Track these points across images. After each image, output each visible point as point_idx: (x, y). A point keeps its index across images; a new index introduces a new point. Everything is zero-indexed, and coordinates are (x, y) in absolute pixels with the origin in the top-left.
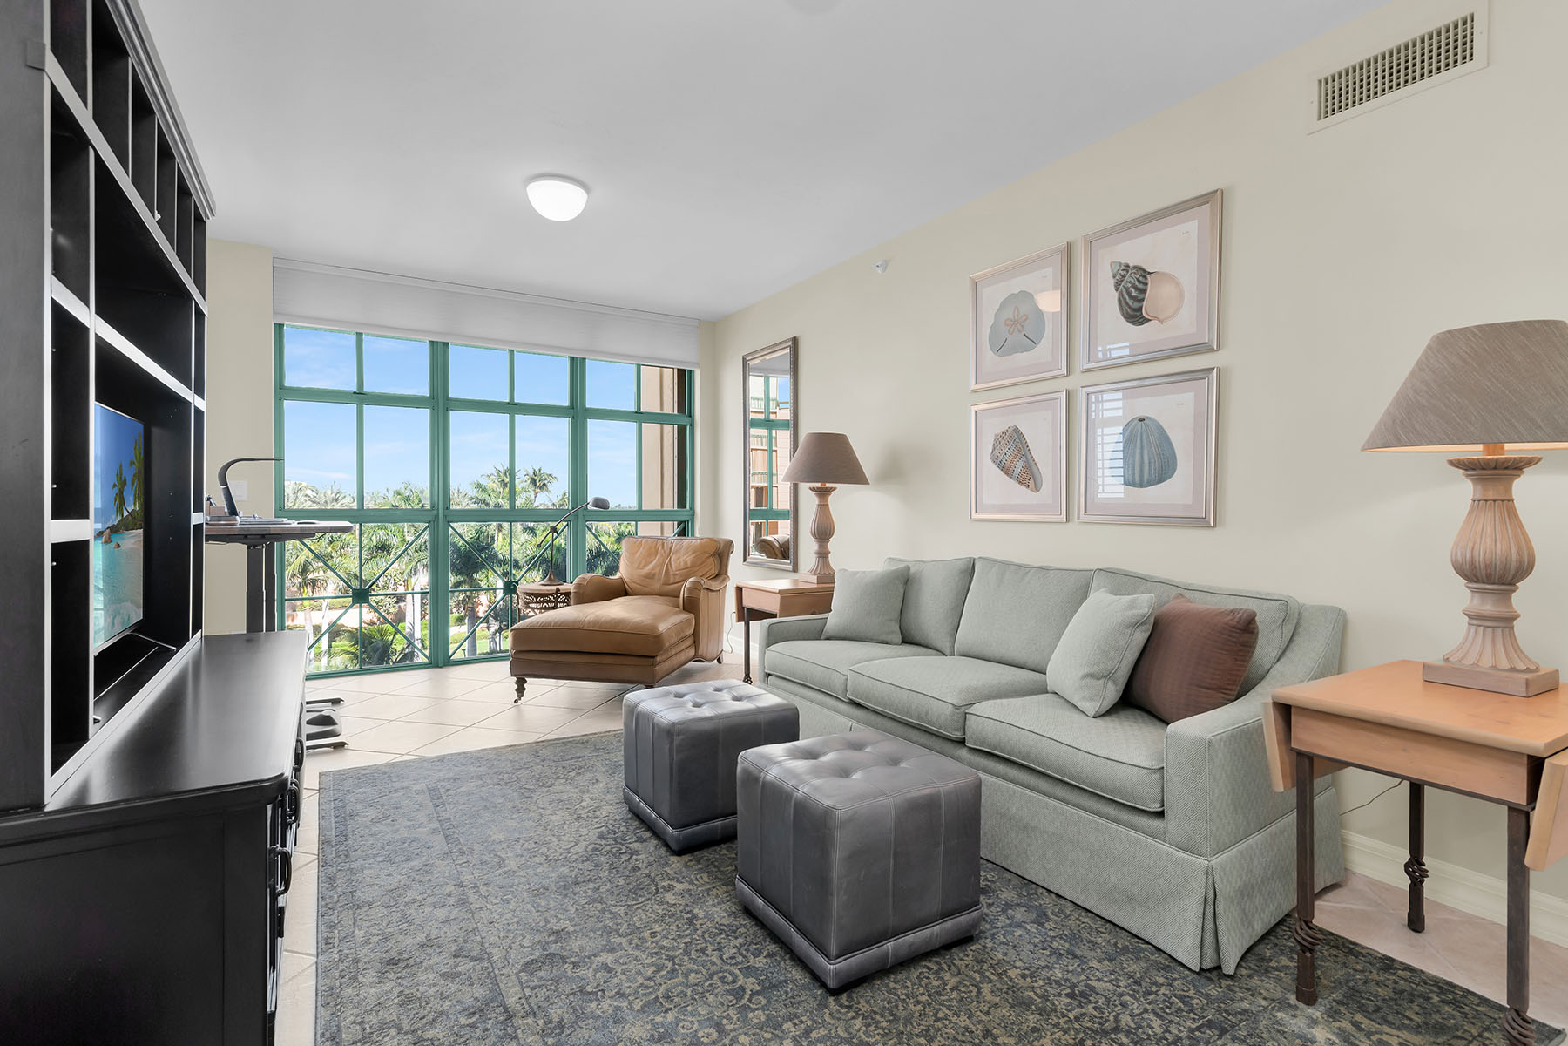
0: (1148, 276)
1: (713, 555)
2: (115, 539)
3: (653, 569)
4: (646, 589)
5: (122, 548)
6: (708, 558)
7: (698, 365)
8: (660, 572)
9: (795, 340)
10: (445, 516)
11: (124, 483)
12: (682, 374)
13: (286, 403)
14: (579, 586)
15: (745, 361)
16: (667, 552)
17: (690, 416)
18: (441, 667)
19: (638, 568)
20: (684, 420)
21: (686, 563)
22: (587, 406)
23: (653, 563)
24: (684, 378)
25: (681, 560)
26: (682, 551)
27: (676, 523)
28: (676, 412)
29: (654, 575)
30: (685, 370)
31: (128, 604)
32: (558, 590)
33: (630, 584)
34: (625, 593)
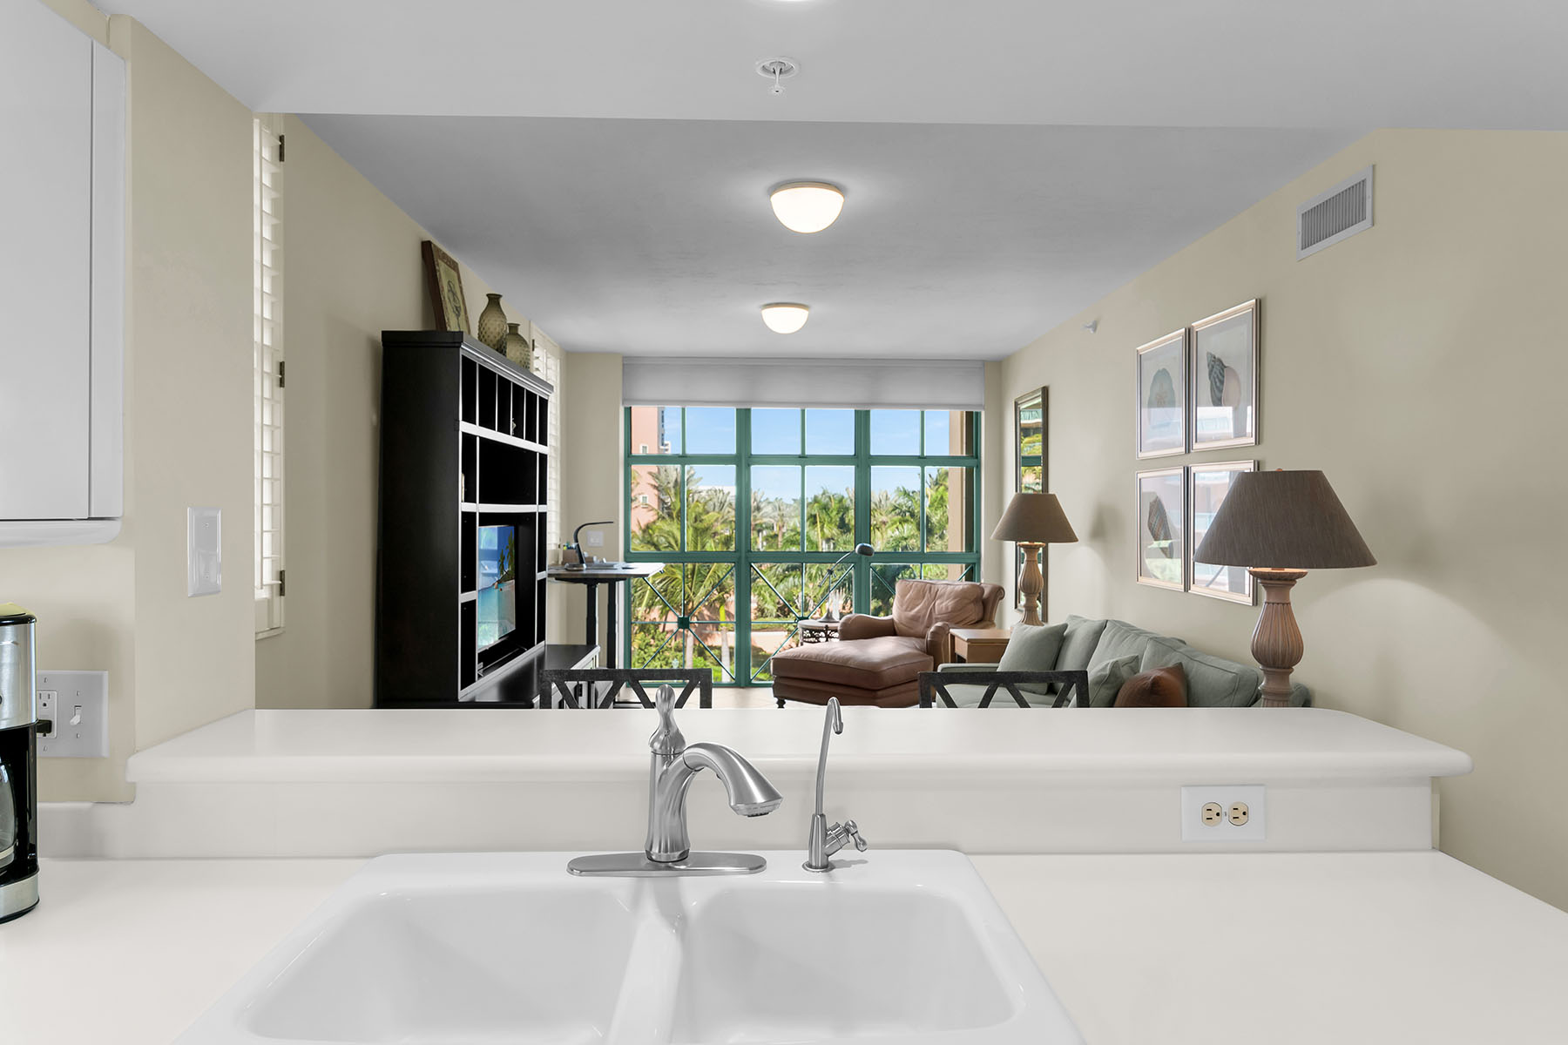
0: (1225, 369)
1: (975, 601)
2: (501, 586)
3: (918, 612)
4: (912, 631)
5: (503, 590)
6: (968, 604)
7: (982, 407)
8: (924, 616)
9: (1045, 391)
10: (747, 558)
11: (504, 558)
12: (969, 415)
13: (634, 467)
14: (844, 624)
15: (1016, 404)
16: (933, 597)
17: (977, 458)
18: (743, 688)
19: (906, 610)
20: (972, 462)
21: (947, 608)
22: (872, 454)
23: (919, 607)
24: (972, 420)
25: (944, 604)
26: (945, 597)
27: (964, 565)
28: (964, 455)
29: (919, 617)
30: (972, 412)
31: (506, 621)
32: (827, 627)
33: (898, 626)
34: (894, 633)
